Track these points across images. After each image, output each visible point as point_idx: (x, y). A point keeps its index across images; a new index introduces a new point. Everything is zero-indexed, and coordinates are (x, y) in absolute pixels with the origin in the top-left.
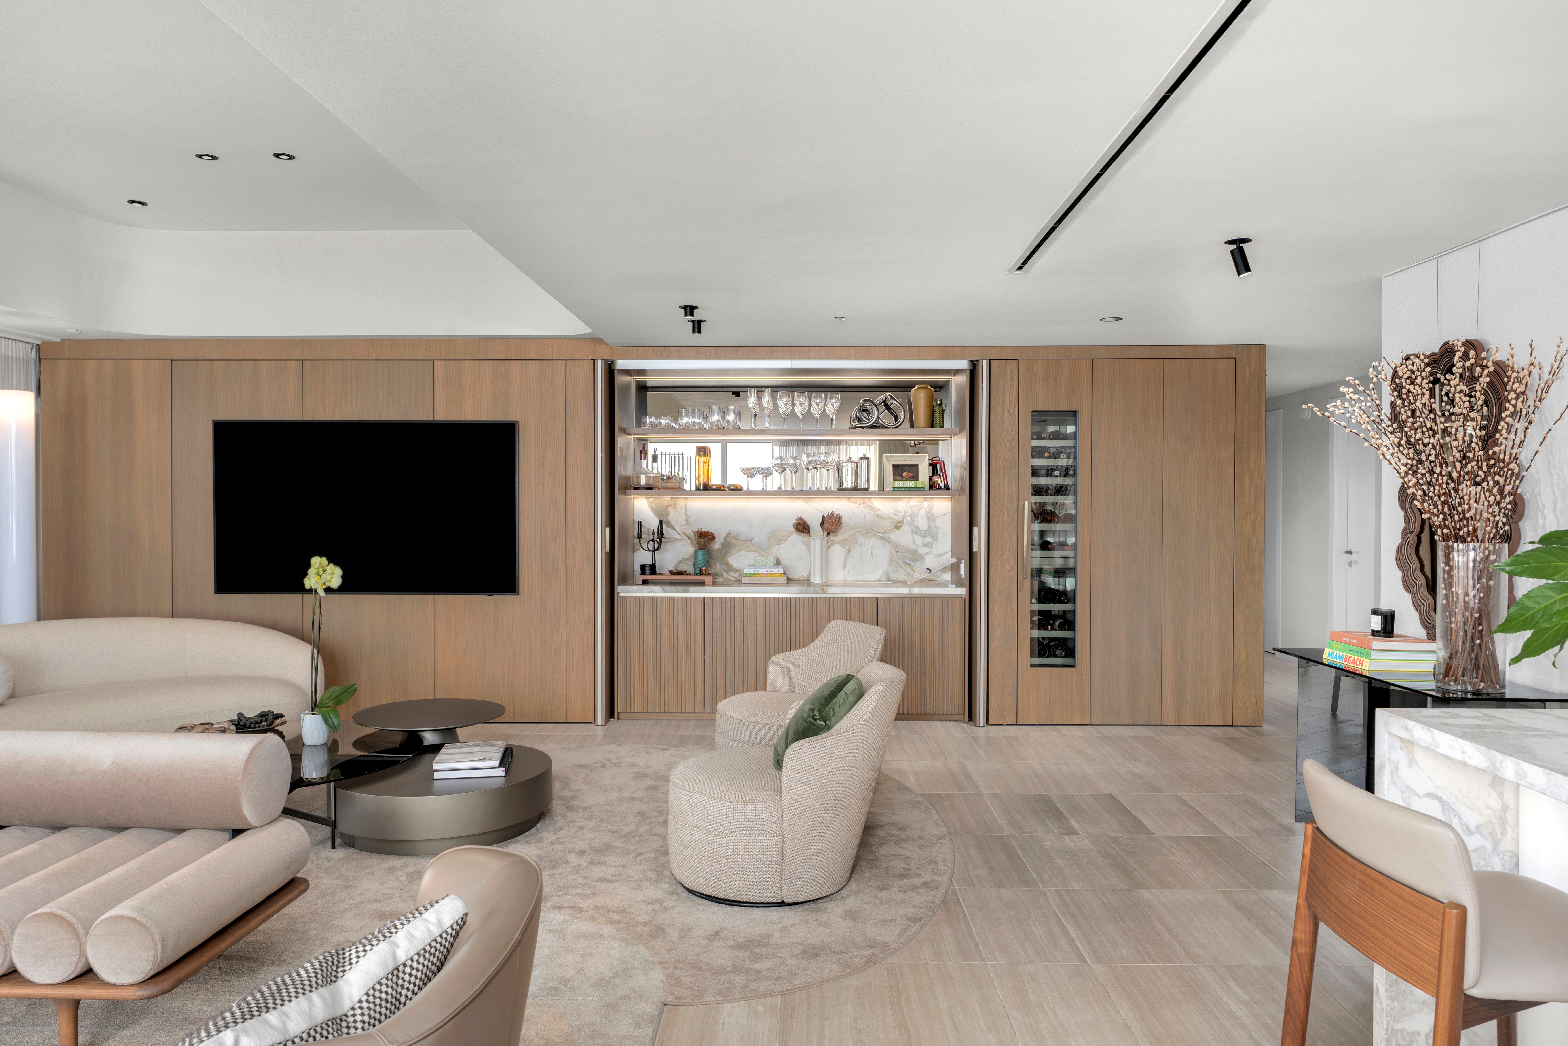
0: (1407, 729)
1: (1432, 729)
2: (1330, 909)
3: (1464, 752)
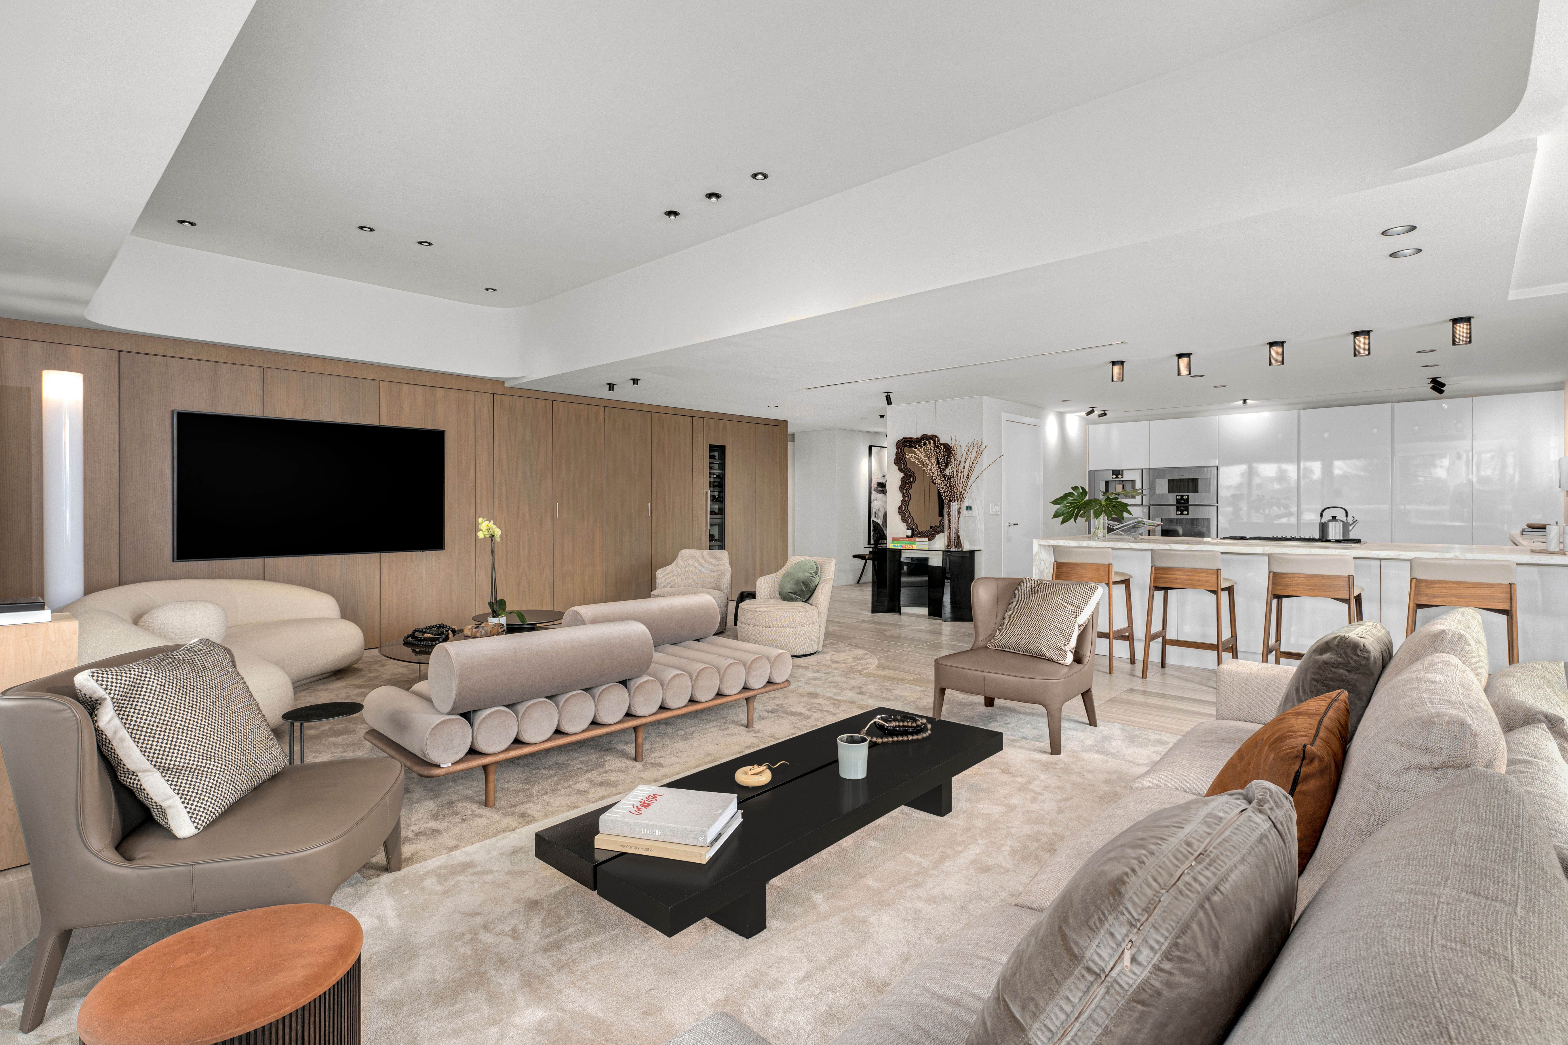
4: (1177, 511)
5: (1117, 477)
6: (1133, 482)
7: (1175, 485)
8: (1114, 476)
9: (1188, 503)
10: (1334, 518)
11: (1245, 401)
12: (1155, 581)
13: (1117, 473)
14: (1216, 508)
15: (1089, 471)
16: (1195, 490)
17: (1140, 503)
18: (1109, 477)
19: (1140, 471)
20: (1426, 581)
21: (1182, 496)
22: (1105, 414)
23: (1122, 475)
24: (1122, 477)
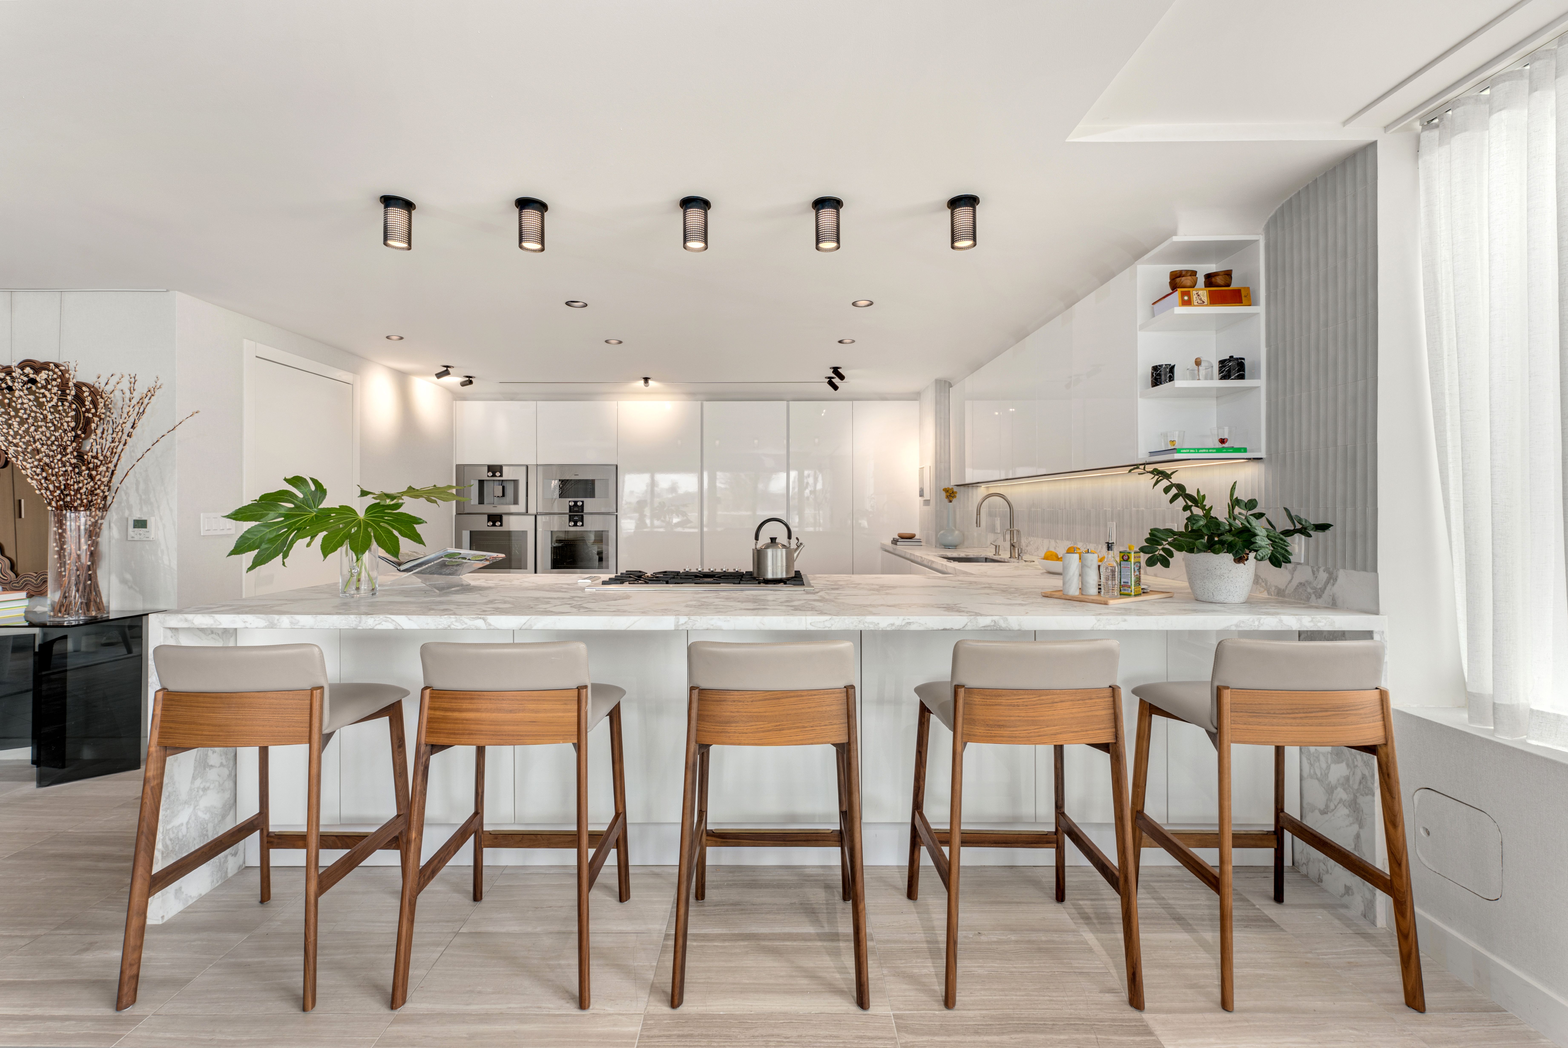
0: (186, 620)
1: (213, 615)
2: (180, 733)
3: (245, 622)
4: (570, 521)
5: (494, 475)
6: (516, 482)
7: (567, 487)
8: (490, 474)
9: (582, 511)
10: (773, 540)
11: (646, 380)
12: (430, 731)
13: (495, 469)
14: (615, 517)
15: (457, 465)
16: (592, 495)
17: (524, 511)
18: (485, 475)
19: (525, 468)
20: (981, 691)
21: (576, 502)
22: (471, 382)
23: (501, 472)
24: (501, 476)
